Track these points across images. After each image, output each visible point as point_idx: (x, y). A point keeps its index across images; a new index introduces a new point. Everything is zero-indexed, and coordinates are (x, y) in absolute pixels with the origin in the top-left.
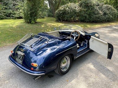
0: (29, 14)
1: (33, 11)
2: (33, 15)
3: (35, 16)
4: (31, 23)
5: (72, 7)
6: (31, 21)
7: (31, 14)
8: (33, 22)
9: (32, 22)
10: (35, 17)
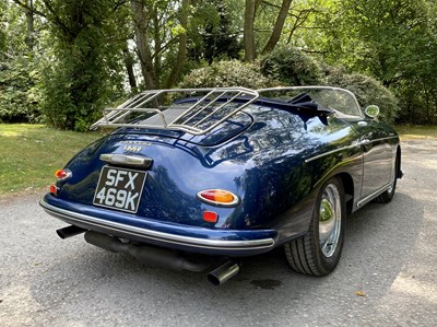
0: (67, 91)
1: (85, 78)
2: (85, 94)
3: (91, 101)
4: (71, 127)
5: (236, 75)
6: (74, 121)
7: (74, 91)
8: (81, 122)
9: (77, 125)
10: (93, 106)
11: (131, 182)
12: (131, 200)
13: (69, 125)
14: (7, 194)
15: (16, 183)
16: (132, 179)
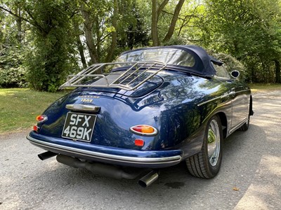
0: (43, 67)
1: (54, 59)
2: (54, 69)
3: (58, 73)
4: (46, 90)
6: (47, 86)
7: (47, 67)
8: (52, 87)
9: (50, 88)
10: (59, 76)
11: (86, 122)
12: (86, 133)
13: (45, 88)
14: (5, 133)
15: (11, 125)
16: (87, 120)
